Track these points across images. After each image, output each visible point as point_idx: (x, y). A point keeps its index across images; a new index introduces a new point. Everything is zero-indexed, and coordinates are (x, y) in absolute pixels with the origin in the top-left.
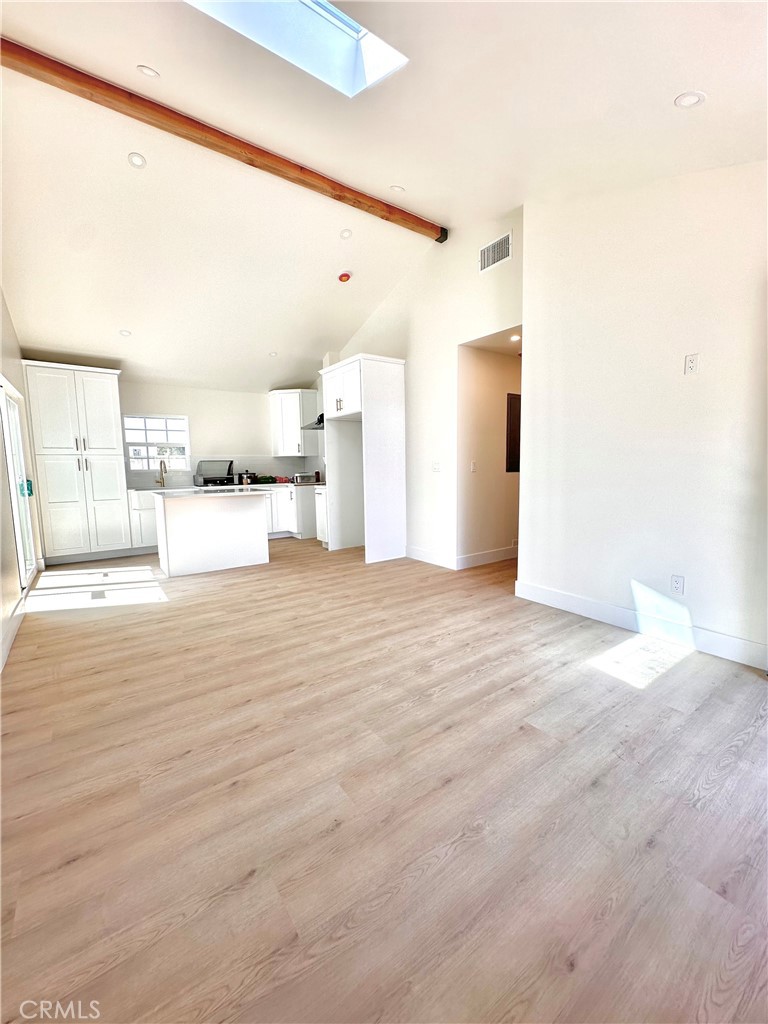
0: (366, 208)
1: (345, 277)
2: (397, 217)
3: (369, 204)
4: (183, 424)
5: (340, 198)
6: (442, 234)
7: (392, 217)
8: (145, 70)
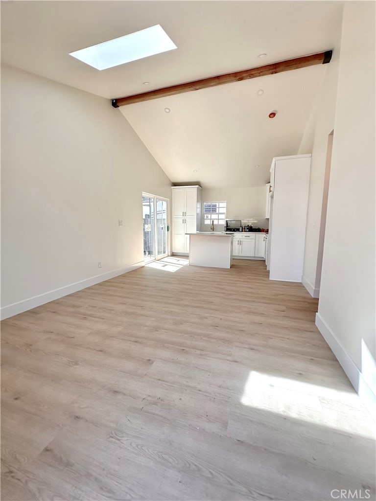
0: (258, 75)
1: (273, 115)
2: (281, 68)
3: (259, 72)
4: (224, 205)
5: (241, 79)
6: (326, 57)
7: (277, 70)
8: (146, 84)
